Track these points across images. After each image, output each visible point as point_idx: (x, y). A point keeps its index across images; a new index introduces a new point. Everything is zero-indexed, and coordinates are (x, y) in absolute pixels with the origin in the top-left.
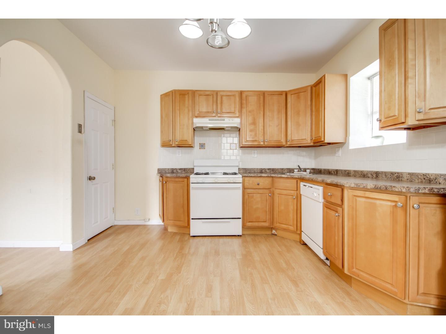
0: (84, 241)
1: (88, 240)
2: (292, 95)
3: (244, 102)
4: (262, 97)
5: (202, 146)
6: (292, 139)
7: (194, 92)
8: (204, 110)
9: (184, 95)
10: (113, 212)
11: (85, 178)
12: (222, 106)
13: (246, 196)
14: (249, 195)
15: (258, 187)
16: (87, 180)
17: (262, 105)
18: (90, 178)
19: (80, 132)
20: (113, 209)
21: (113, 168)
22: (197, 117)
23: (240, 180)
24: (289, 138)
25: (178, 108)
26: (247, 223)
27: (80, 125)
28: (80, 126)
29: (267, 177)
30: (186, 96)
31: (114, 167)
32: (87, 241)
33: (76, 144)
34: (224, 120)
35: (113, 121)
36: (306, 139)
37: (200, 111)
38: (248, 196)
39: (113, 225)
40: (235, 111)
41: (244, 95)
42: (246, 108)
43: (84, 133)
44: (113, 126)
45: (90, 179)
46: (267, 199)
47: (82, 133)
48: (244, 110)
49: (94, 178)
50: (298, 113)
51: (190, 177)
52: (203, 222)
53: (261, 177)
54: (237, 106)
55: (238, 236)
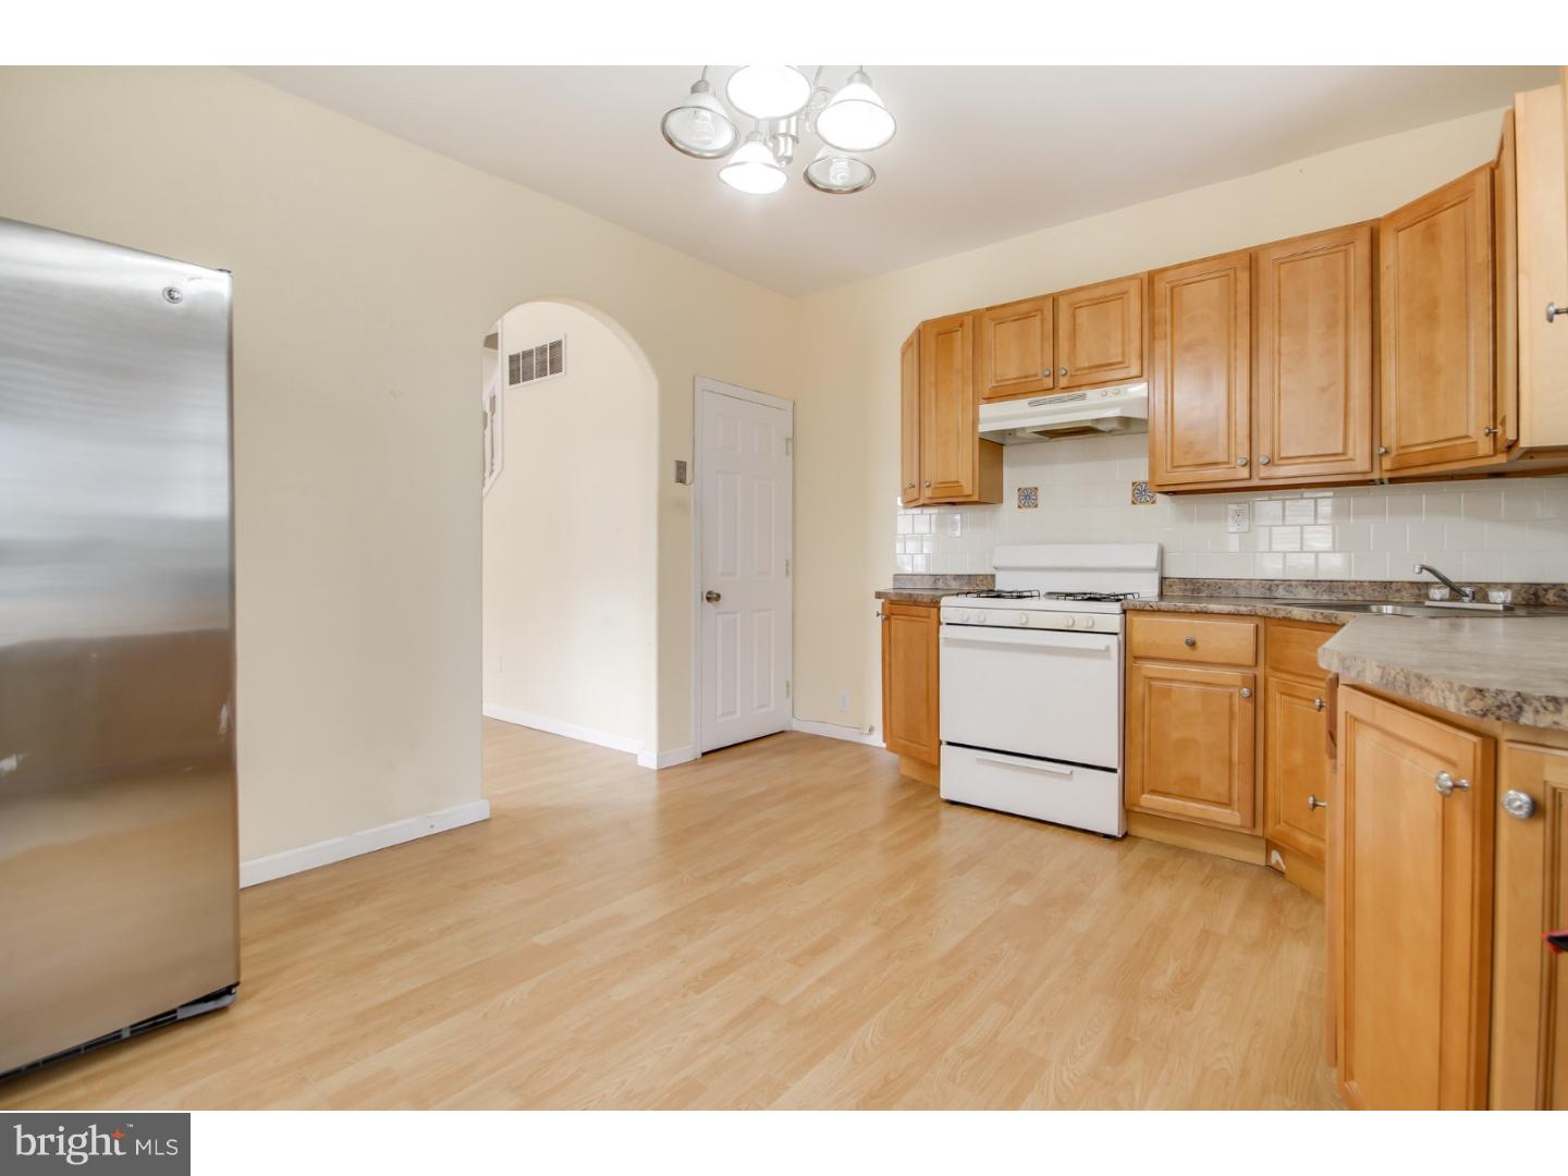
0: (690, 752)
1: (704, 754)
2: (1400, 234)
3: (1163, 311)
4: (1244, 276)
5: (1027, 497)
6: (1403, 443)
7: (977, 317)
8: (1011, 371)
9: (950, 332)
10: (788, 693)
11: (695, 597)
12: (1073, 346)
13: (1139, 689)
14: (1154, 683)
15: (1188, 653)
16: (700, 600)
17: (1244, 309)
18: (712, 597)
19: (681, 479)
20: (788, 686)
21: (787, 571)
22: (989, 400)
23: (1115, 623)
24: (1390, 438)
25: (933, 378)
26: (1146, 796)
27: (682, 462)
28: (681, 467)
29: (1233, 614)
30: (954, 334)
31: (791, 568)
32: (700, 755)
33: (668, 511)
34: (1083, 397)
35: (787, 439)
36: (1468, 437)
37: (998, 378)
38: (1150, 686)
39: (788, 729)
40: (1123, 354)
41: (1162, 287)
42: (1172, 335)
43: (693, 480)
44: (787, 453)
45: (708, 599)
46: (1236, 708)
47: (688, 482)
48: (1162, 348)
49: (718, 597)
50: (1429, 315)
51: (942, 604)
52: (980, 761)
53: (1206, 613)
54: (1136, 336)
55: (1106, 836)
